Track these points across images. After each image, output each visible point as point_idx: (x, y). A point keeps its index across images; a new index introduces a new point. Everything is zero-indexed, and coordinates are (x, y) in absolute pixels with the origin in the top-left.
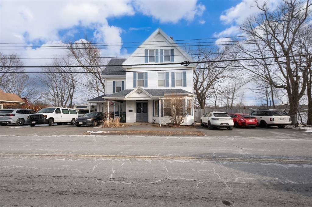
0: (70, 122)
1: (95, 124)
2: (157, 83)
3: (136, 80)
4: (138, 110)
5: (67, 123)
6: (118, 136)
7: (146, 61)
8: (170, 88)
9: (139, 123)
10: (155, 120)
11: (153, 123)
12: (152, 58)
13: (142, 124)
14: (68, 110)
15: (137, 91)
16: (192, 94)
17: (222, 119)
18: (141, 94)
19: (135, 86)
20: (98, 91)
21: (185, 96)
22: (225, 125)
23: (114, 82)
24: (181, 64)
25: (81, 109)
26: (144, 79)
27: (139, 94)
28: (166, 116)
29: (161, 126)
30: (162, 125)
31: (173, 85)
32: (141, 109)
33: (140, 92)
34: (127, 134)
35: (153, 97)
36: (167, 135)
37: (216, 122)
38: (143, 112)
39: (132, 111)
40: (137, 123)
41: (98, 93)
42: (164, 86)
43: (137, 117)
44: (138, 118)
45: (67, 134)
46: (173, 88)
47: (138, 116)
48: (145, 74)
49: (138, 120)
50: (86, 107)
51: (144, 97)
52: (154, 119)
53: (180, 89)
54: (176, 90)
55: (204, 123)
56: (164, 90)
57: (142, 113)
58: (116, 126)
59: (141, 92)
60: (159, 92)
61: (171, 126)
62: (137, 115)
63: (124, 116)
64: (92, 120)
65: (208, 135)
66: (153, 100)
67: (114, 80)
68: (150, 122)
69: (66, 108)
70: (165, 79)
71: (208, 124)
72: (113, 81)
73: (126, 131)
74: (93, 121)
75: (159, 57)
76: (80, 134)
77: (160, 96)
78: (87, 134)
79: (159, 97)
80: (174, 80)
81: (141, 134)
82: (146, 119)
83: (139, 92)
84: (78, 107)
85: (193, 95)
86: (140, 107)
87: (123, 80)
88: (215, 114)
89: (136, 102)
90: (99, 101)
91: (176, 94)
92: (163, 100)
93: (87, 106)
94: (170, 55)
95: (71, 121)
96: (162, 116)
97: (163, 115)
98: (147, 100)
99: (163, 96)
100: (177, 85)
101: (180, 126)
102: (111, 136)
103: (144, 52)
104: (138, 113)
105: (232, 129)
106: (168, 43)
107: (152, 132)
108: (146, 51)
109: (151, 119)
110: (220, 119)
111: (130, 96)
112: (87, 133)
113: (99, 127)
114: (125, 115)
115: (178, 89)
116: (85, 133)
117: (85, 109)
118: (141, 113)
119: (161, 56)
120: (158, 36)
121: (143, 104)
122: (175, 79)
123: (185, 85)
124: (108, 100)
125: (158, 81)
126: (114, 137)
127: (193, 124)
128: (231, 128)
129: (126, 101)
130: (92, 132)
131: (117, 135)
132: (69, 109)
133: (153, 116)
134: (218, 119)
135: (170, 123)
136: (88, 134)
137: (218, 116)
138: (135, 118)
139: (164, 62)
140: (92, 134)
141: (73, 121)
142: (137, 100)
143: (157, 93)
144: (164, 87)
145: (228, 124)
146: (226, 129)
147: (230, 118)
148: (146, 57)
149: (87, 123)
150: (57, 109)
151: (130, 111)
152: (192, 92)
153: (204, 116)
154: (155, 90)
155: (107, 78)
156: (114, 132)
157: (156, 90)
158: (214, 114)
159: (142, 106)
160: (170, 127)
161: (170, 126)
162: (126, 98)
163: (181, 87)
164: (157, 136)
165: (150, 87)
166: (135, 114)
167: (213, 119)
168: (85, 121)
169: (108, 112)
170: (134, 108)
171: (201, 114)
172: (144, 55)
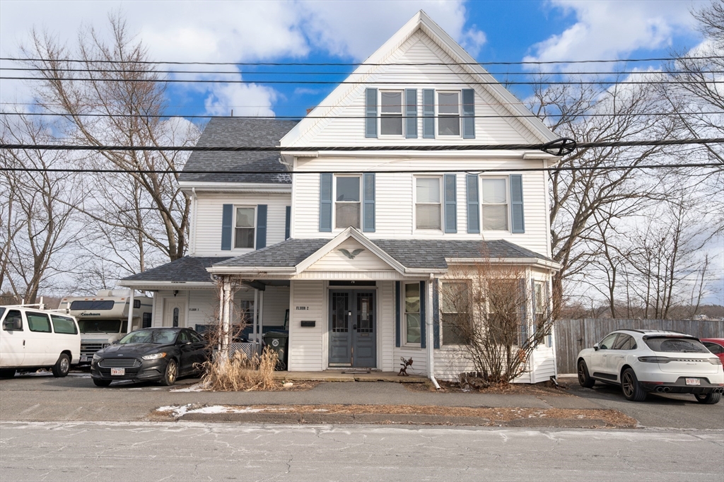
0: (47, 368)
1: (171, 377)
2: (410, 216)
3: (331, 204)
4: (338, 322)
5: (34, 369)
6: (299, 427)
7: (371, 132)
8: (462, 235)
9: (343, 373)
10: (410, 362)
11: (399, 375)
12: (392, 123)
13: (362, 378)
14: (46, 315)
15: (340, 248)
16: (547, 259)
17: (681, 360)
18: (357, 258)
19: (325, 225)
20: (140, 243)
21: (524, 267)
22: (696, 383)
23: (227, 209)
24: (544, 147)
25: (88, 312)
26: (361, 200)
27: (351, 257)
28: (450, 347)
29: (438, 386)
30: (440, 382)
31: (473, 226)
32: (347, 316)
33: (353, 249)
34: (333, 420)
35: (408, 270)
36: (491, 425)
37: (658, 371)
38: (357, 328)
39: (311, 324)
40: (333, 372)
41: (141, 248)
42: (439, 228)
43: (331, 350)
44: (338, 355)
45: (81, 416)
46: (475, 237)
47: (338, 343)
48: (366, 181)
49: (337, 359)
50: (109, 305)
51: (370, 272)
52: (407, 359)
53: (503, 242)
54: (487, 243)
55: (596, 374)
56: (440, 242)
57: (352, 333)
58: (261, 386)
59: (357, 251)
60: (422, 252)
61: (481, 385)
62: (332, 340)
63: (280, 346)
64: (161, 359)
65: (649, 424)
66: (398, 283)
67: (228, 202)
68: (384, 370)
69: (41, 311)
70: (442, 202)
71: (619, 380)
72: (225, 206)
73: (317, 406)
74: (163, 364)
75: (420, 121)
76: (138, 419)
77: (431, 266)
78: (163, 417)
79: (431, 272)
80: (478, 206)
81: (386, 418)
82: (367, 359)
83: (351, 251)
84: (76, 305)
85: (549, 263)
86: (347, 308)
87: (262, 202)
88: (653, 342)
89: (330, 290)
90: (168, 283)
91: (497, 260)
92: (440, 283)
93: (113, 302)
94: (460, 112)
95: (54, 364)
96: (437, 346)
97: (441, 343)
98: (373, 283)
99: (445, 266)
100: (488, 227)
101: (513, 388)
102: (275, 429)
103: (361, 100)
104: (337, 334)
105: (717, 402)
106: (455, 69)
107: (424, 411)
108: (371, 95)
109: (388, 356)
110: (676, 359)
111: (313, 267)
112: (163, 414)
113: (192, 389)
114: (284, 341)
115: (494, 242)
116: (154, 414)
117: (104, 313)
118: (349, 334)
119: (429, 118)
120: (415, 39)
121: (356, 297)
122: (481, 202)
123: (519, 227)
124: (226, 280)
125: (414, 207)
126: (289, 431)
127: (554, 377)
128: (715, 395)
129: (291, 284)
130: (182, 411)
131: (290, 423)
132: (49, 312)
133: (398, 344)
134: (667, 360)
135: (471, 375)
136: (167, 418)
137: (663, 350)
138: (326, 354)
139: (440, 140)
140: (187, 417)
141: (64, 363)
142: (332, 283)
143: (419, 255)
144: (437, 232)
145: (706, 379)
146: (692, 398)
147: (711, 355)
148: (370, 118)
149: (143, 372)
150: (11, 311)
151: (305, 324)
152: (545, 255)
153: (596, 349)
154: (404, 241)
155: (201, 193)
156: (274, 410)
157: (411, 241)
158: (647, 339)
159: (352, 304)
160: (477, 389)
161: (478, 387)
162: (302, 272)
163: (504, 232)
164: (449, 425)
165: (385, 232)
166: (325, 337)
167: (644, 359)
168: (136, 365)
169: (226, 329)
170: (320, 312)
171: (569, 338)
172: (362, 112)
